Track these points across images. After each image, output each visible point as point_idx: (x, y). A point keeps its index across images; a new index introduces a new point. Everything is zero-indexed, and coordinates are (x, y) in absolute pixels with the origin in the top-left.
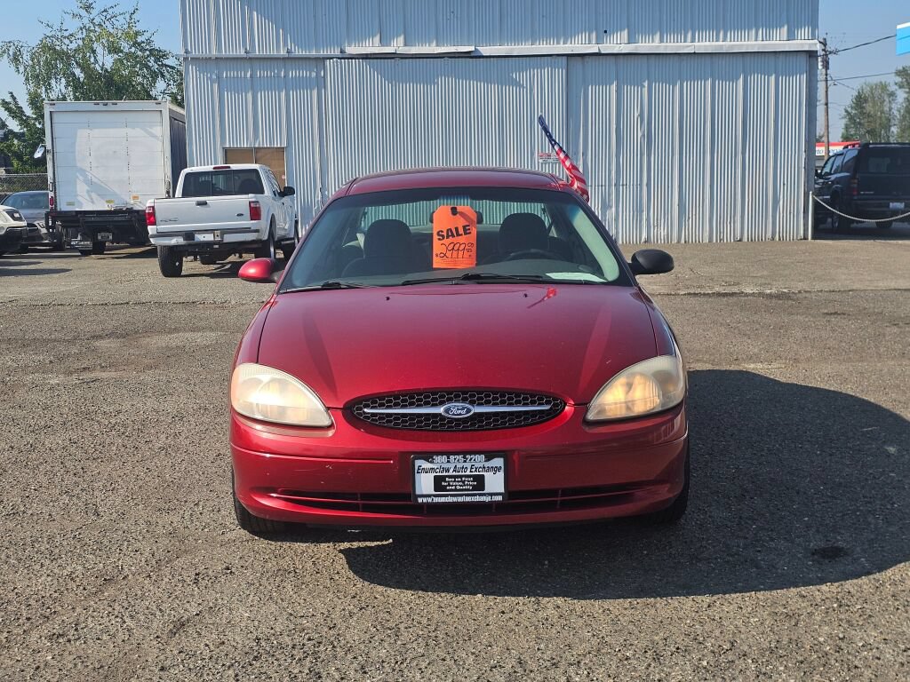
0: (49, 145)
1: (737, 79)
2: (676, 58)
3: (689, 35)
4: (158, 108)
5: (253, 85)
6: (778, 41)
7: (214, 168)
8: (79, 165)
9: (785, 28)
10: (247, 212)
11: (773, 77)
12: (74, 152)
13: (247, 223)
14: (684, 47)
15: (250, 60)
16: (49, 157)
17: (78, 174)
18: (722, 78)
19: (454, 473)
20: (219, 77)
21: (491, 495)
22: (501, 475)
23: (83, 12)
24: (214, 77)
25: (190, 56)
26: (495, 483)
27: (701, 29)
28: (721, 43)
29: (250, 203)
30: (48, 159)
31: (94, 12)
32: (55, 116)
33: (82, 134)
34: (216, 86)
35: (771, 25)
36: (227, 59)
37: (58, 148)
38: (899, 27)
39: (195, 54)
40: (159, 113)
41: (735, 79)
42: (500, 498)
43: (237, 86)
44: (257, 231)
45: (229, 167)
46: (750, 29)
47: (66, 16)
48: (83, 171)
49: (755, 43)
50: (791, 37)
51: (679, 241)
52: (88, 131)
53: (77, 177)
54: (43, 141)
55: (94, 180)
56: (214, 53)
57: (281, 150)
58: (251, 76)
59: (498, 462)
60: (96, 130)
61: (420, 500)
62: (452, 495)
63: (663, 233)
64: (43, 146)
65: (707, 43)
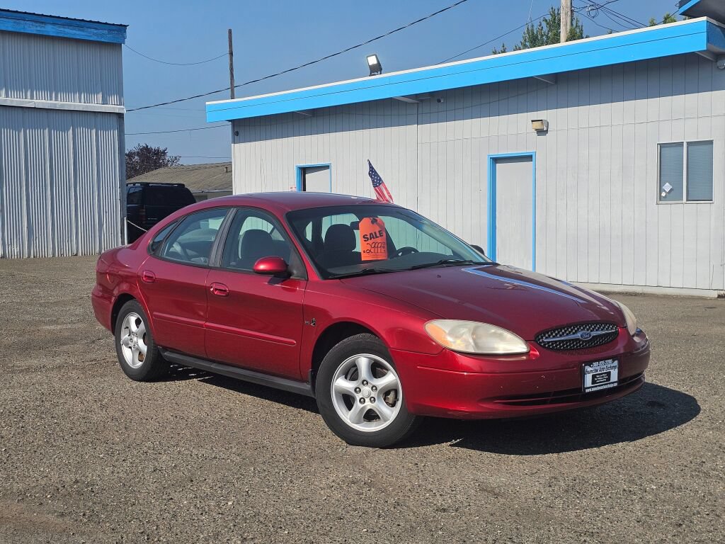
1: (68, 130)
2: (20, 110)
3: (29, 94)
6: (96, 104)
9: (100, 96)
11: (94, 130)
14: (26, 102)
18: (56, 129)
19: (600, 372)
21: (613, 383)
22: (617, 370)
26: (614, 376)
27: (38, 89)
28: (53, 102)
35: (91, 91)
38: (207, 103)
41: (66, 129)
42: (616, 385)
46: (75, 93)
49: (80, 104)
50: (105, 102)
51: (29, 257)
59: (616, 363)
61: (587, 391)
62: (599, 386)
63: (16, 250)
65: (43, 101)
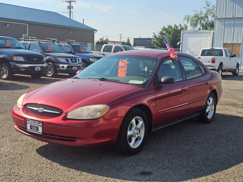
0: (181, 41)
4: (210, 32)
5: (234, 26)
7: (210, 49)
8: (188, 47)
10: (211, 61)
12: (187, 43)
13: (211, 64)
15: (234, 18)
16: (181, 44)
17: (187, 49)
19: (33, 125)
20: (224, 23)
21: (40, 132)
22: (41, 128)
23: (207, 7)
24: (223, 23)
25: (217, 18)
29: (212, 58)
30: (181, 45)
31: (210, 7)
32: (184, 34)
33: (190, 39)
34: (223, 26)
36: (227, 18)
37: (183, 42)
39: (218, 17)
40: (210, 34)
42: (41, 134)
43: (229, 26)
44: (213, 66)
45: (214, 48)
47: (202, 8)
48: (189, 48)
52: (191, 38)
53: (187, 50)
54: (180, 41)
55: (191, 51)
56: (224, 17)
57: (240, 44)
58: (234, 23)
59: (41, 124)
60: (193, 38)
61: (28, 130)
64: (180, 42)
